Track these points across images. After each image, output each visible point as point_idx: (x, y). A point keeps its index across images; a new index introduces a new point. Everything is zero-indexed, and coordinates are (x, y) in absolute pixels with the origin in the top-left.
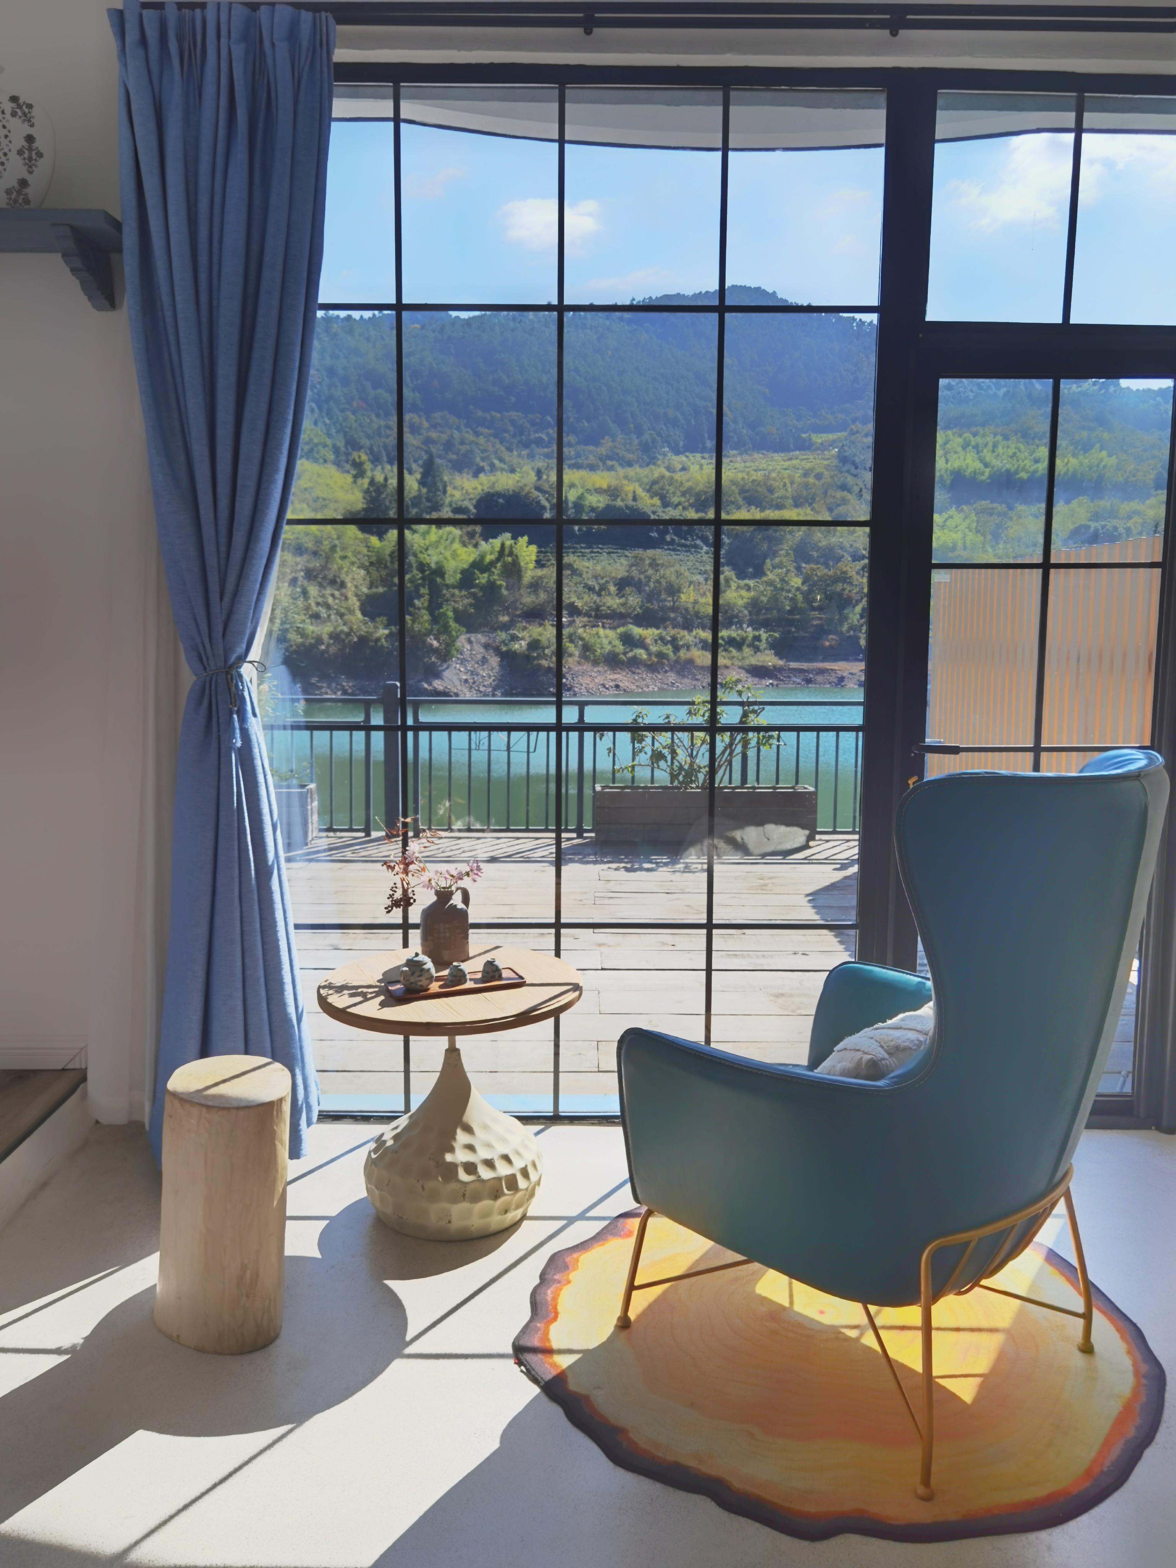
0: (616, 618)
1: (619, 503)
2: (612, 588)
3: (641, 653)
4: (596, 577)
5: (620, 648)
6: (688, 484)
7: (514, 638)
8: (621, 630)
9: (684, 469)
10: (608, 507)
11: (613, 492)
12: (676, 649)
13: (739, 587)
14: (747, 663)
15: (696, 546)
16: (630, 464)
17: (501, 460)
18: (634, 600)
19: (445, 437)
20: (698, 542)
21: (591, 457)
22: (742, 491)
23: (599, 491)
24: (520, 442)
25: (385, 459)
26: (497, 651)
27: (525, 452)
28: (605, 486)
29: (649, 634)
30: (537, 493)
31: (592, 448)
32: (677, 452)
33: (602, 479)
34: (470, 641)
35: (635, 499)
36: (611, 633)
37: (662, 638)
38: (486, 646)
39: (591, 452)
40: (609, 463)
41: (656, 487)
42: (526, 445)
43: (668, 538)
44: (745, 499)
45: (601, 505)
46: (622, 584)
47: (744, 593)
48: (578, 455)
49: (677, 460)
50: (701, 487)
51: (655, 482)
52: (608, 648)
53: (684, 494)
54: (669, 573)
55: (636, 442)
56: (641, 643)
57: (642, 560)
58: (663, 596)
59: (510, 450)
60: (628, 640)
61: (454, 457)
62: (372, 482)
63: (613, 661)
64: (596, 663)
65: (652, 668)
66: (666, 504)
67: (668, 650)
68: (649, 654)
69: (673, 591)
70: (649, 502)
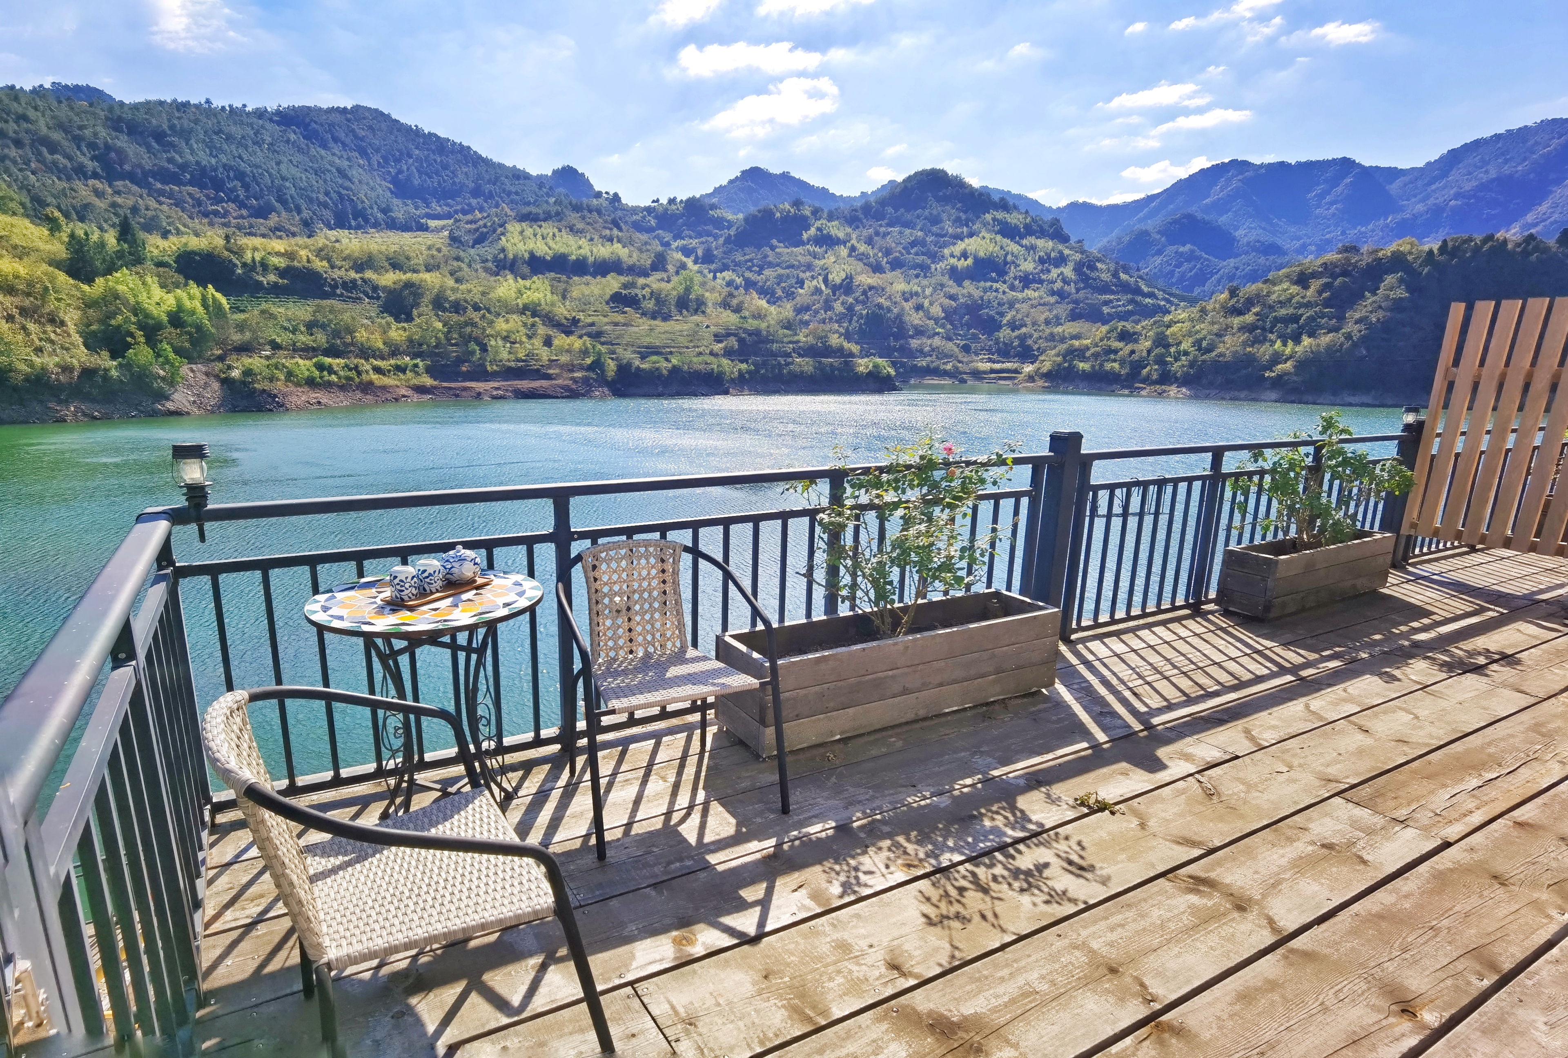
0: (308, 351)
1: (296, 263)
2: (303, 329)
3: (334, 378)
4: (289, 320)
5: (317, 373)
6: (347, 252)
7: (230, 367)
8: (315, 360)
9: (337, 241)
10: (288, 267)
11: (290, 255)
12: (359, 373)
13: (398, 329)
14: (412, 383)
15: (360, 299)
16: (294, 235)
17: (185, 226)
18: (321, 338)
19: (130, 203)
20: (362, 295)
21: (262, 228)
22: (388, 259)
23: (278, 254)
24: (199, 212)
26: (217, 377)
27: (205, 221)
28: (283, 251)
29: (337, 363)
30: (226, 253)
31: (262, 221)
32: (331, 229)
33: (279, 245)
34: (192, 371)
35: (308, 261)
36: (308, 363)
37: (347, 366)
38: (207, 374)
39: (262, 224)
40: (278, 233)
41: (322, 253)
42: (206, 215)
43: (338, 291)
44: (390, 264)
45: (283, 265)
46: (311, 326)
47: (401, 332)
48: (251, 226)
49: (333, 234)
50: (356, 254)
51: (321, 250)
52: (307, 373)
53: (344, 259)
54: (346, 317)
55: (297, 218)
56: (331, 370)
57: (324, 308)
58: (343, 334)
59: (192, 218)
60: (320, 367)
61: (142, 220)
63: (311, 383)
64: (298, 384)
65: (342, 388)
66: (332, 267)
67: (353, 374)
68: (339, 378)
69: (350, 331)
70: (320, 265)
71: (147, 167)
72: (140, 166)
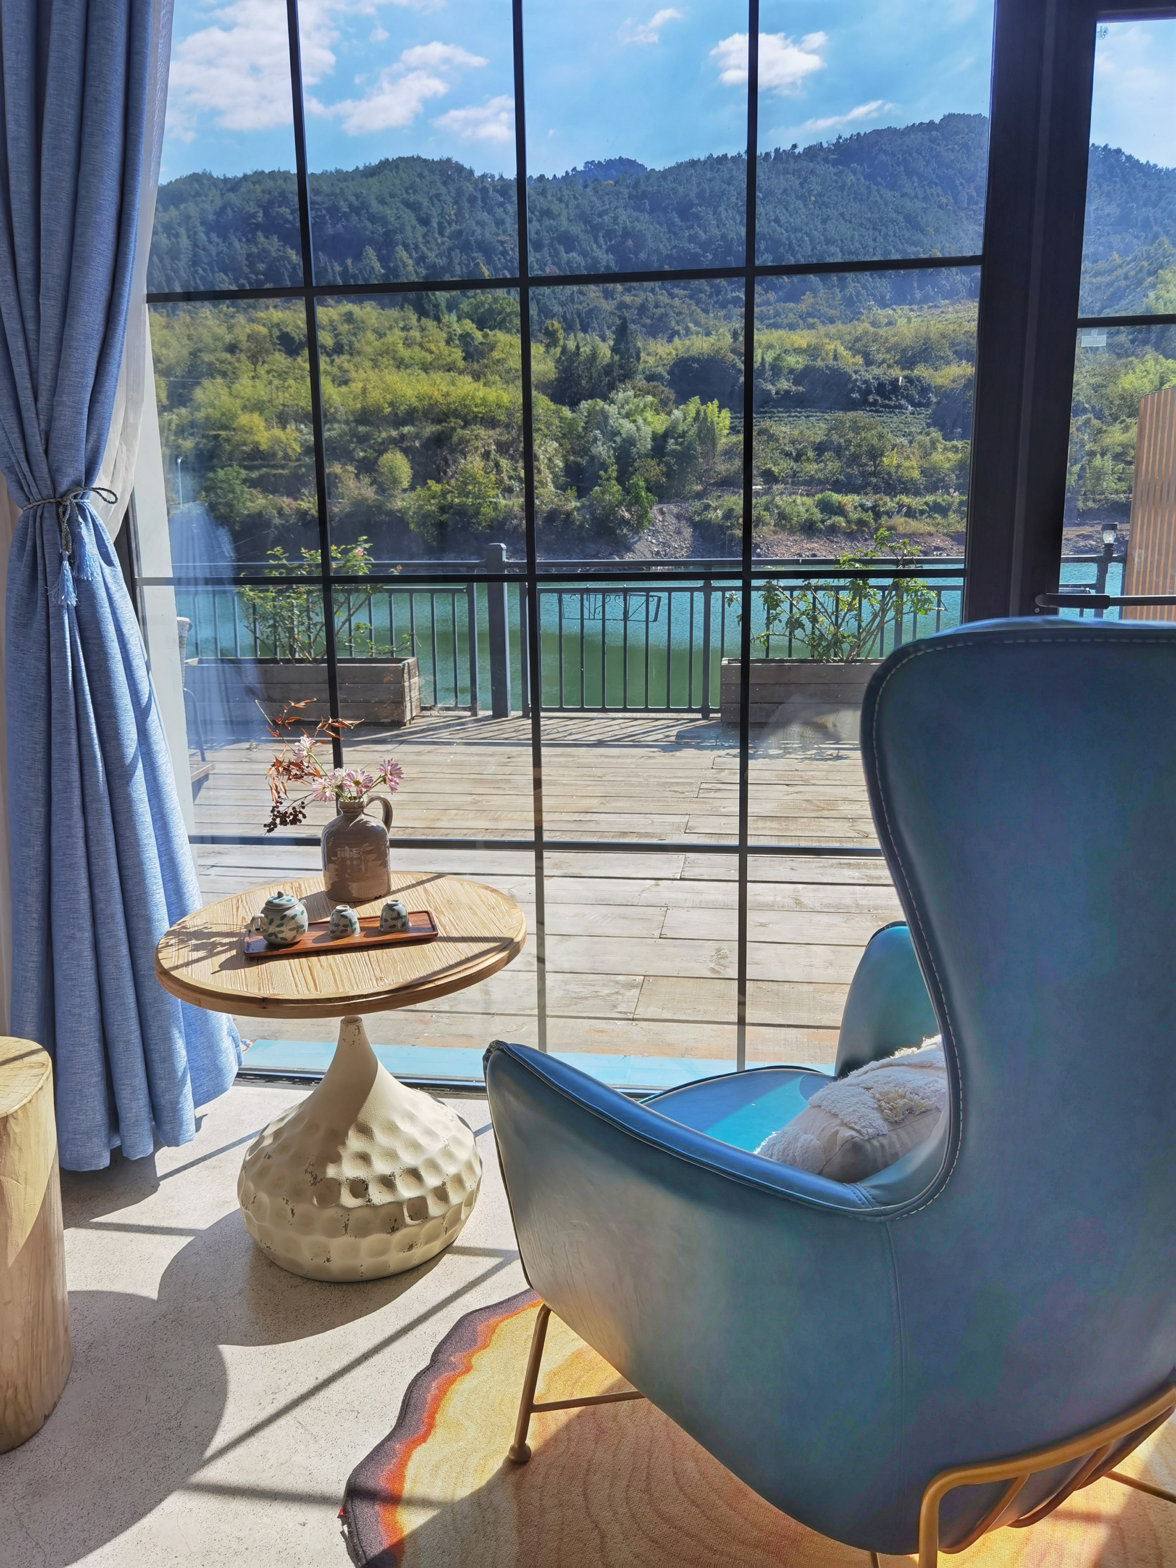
0: (812, 484)
1: (819, 363)
2: (811, 454)
3: (840, 520)
4: (793, 442)
5: (818, 516)
6: (893, 340)
7: (707, 507)
8: (819, 496)
9: (890, 324)
10: (807, 368)
11: (813, 352)
12: (877, 515)
13: (945, 449)
14: (952, 529)
15: (901, 407)
16: (832, 321)
17: (697, 324)
18: (832, 466)
19: (639, 301)
20: (903, 402)
21: (791, 315)
22: (953, 345)
23: (798, 351)
24: (716, 302)
25: (578, 327)
26: (690, 520)
27: (722, 313)
28: (805, 346)
29: (849, 500)
30: (732, 356)
31: (792, 305)
32: (884, 305)
33: (801, 339)
34: (662, 512)
35: (835, 358)
36: (809, 501)
37: (862, 506)
38: (678, 517)
39: (791, 310)
40: (811, 320)
41: (858, 345)
42: (723, 306)
43: (871, 399)
44: (956, 352)
45: (800, 366)
46: (820, 449)
47: (950, 455)
48: (777, 314)
49: (882, 314)
50: (908, 342)
51: (858, 339)
52: (805, 516)
53: (888, 351)
54: (871, 436)
55: (839, 296)
56: (840, 510)
57: (842, 422)
58: (864, 460)
59: (706, 311)
60: (827, 507)
61: (649, 321)
62: (564, 351)
63: (809, 529)
64: (792, 532)
65: (851, 536)
66: (869, 362)
67: (869, 517)
68: (848, 522)
69: (875, 454)
70: (850, 362)
71: (665, 252)
72: (657, 252)
